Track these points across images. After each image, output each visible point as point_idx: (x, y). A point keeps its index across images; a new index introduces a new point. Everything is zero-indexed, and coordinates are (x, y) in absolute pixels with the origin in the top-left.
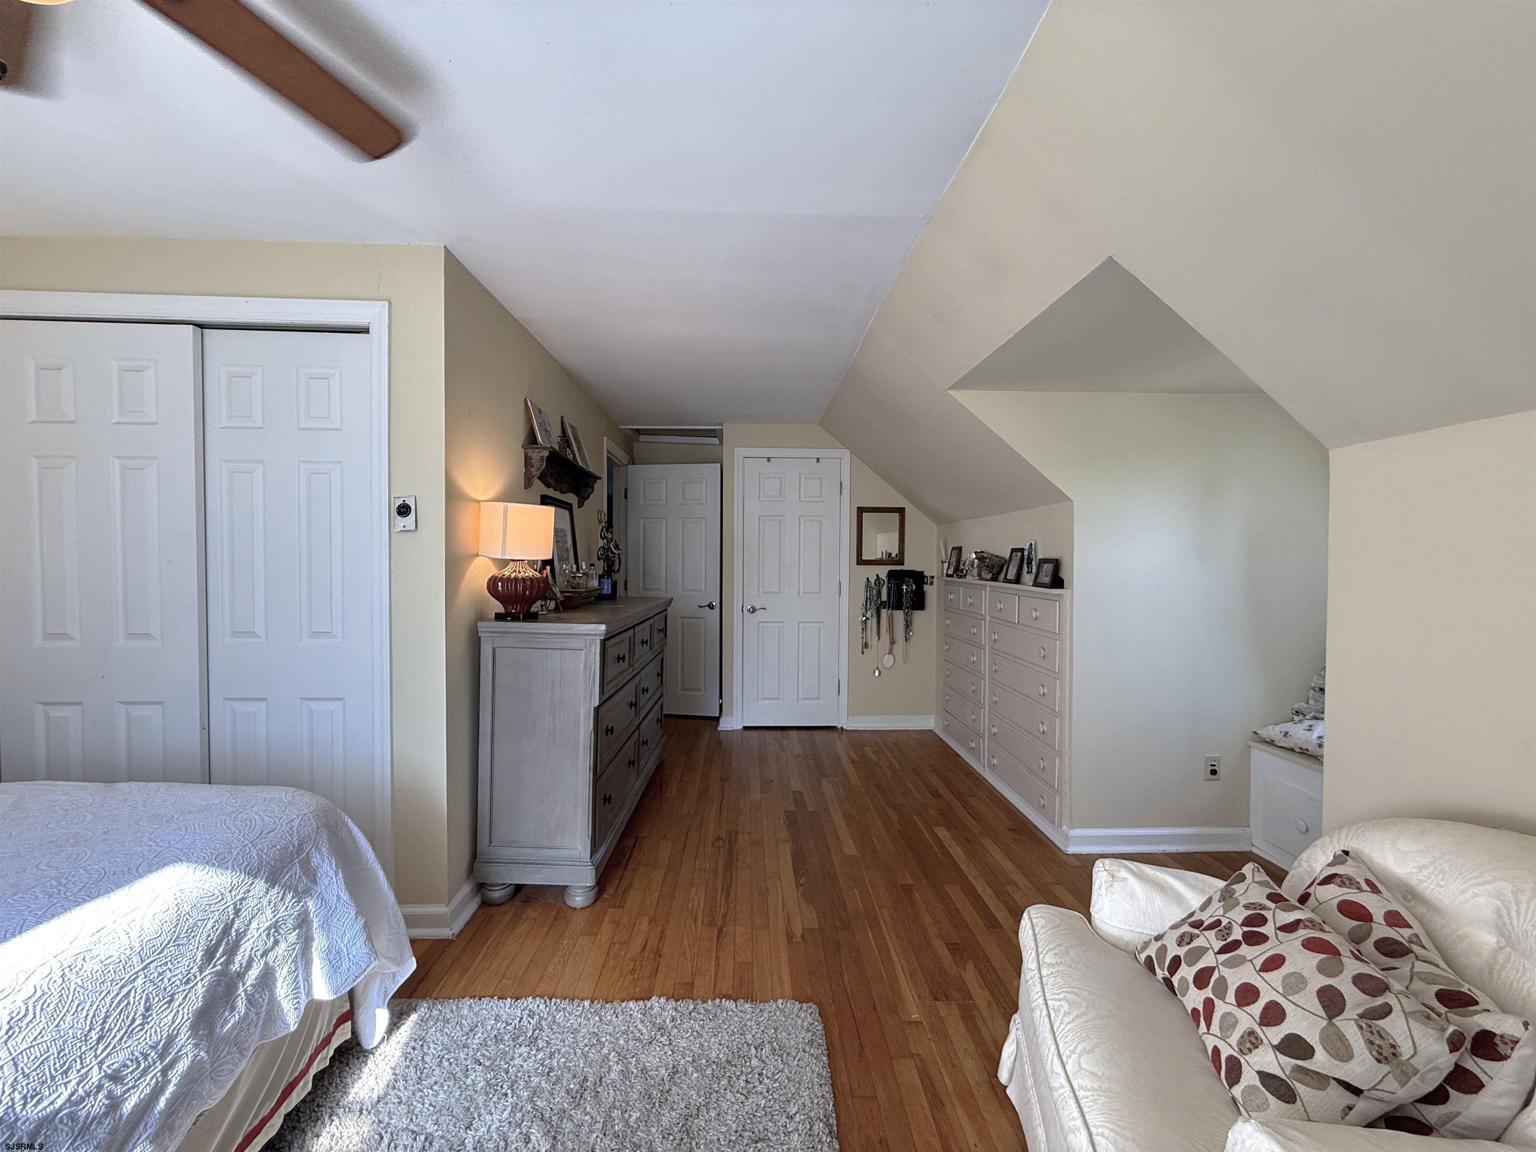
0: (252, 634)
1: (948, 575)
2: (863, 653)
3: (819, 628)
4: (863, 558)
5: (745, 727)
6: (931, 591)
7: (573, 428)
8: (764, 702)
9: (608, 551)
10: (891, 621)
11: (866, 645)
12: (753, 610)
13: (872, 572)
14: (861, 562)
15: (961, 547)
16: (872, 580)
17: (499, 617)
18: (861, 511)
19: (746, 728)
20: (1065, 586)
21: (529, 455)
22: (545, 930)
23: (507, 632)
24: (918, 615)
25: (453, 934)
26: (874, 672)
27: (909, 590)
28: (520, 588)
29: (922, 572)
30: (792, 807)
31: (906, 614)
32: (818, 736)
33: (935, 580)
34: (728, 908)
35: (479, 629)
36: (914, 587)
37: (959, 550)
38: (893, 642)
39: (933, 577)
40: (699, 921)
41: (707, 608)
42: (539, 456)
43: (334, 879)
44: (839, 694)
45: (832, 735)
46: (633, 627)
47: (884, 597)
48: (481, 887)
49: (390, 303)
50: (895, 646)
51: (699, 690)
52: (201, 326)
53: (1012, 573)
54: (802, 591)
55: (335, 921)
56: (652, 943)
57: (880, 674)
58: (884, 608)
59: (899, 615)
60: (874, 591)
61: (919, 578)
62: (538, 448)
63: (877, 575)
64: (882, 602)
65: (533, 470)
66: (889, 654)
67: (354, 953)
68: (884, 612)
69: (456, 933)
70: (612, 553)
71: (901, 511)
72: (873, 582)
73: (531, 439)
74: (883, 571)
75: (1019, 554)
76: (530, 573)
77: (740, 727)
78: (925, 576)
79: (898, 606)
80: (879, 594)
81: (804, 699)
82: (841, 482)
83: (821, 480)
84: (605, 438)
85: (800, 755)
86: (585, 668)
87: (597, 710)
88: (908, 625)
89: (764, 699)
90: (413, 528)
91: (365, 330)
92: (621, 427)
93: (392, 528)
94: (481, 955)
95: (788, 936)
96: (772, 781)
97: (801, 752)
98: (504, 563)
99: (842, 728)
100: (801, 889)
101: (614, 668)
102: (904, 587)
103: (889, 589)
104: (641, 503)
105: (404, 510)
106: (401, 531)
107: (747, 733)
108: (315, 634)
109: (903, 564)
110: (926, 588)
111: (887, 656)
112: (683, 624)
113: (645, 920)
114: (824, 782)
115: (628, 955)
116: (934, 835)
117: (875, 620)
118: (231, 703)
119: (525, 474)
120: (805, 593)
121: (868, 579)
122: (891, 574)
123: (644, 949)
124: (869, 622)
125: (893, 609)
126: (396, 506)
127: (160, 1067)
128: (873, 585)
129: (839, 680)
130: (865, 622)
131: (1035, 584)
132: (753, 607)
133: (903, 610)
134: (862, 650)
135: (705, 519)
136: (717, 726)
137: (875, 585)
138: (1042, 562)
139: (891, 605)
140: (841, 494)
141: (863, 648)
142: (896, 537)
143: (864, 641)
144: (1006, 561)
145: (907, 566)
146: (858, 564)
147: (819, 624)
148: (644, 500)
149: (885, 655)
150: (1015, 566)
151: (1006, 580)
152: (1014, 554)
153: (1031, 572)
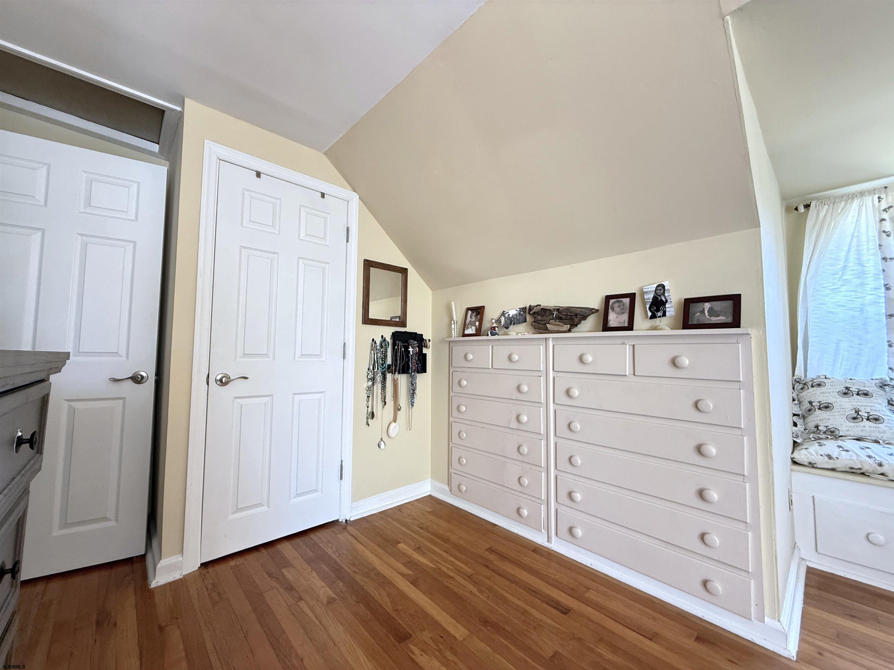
1: (464, 335)
2: (367, 424)
3: (320, 400)
4: (370, 317)
5: (203, 564)
6: (429, 355)
8: (238, 514)
10: (396, 385)
11: (373, 415)
12: (224, 382)
13: (378, 333)
14: (367, 320)
15: (483, 307)
16: (378, 341)
18: (368, 265)
19: (205, 565)
24: (421, 378)
26: (379, 445)
27: (414, 352)
29: (422, 335)
31: (411, 378)
33: (431, 343)
36: (418, 349)
37: (479, 311)
38: (397, 409)
39: (429, 340)
41: (130, 382)
44: (341, 478)
47: (389, 361)
50: (399, 412)
53: (617, 320)
54: (298, 354)
57: (384, 445)
58: (389, 373)
59: (403, 379)
60: (380, 354)
61: (420, 341)
63: (382, 337)
64: (389, 366)
66: (394, 422)
68: (389, 376)
71: (404, 271)
72: (378, 343)
74: (388, 332)
75: (627, 301)
77: (197, 568)
78: (424, 339)
79: (405, 370)
80: (384, 356)
81: (298, 496)
82: (348, 228)
83: (325, 218)
88: (412, 390)
99: (346, 520)
102: (411, 349)
103: (395, 352)
109: (405, 326)
110: (425, 351)
111: (393, 424)
112: (72, 412)
117: (380, 386)
120: (302, 355)
121: (373, 340)
122: (395, 335)
124: (375, 387)
125: (399, 373)
128: (379, 347)
129: (342, 461)
130: (370, 389)
131: (686, 325)
132: (227, 376)
133: (409, 373)
134: (367, 422)
135: (135, 243)
136: (145, 577)
137: (381, 346)
138: (688, 303)
139: (398, 369)
140: (347, 242)
141: (367, 418)
142: (399, 299)
143: (370, 410)
144: (592, 311)
145: (410, 328)
146: (364, 322)
147: (321, 395)
149: (390, 423)
150: (623, 313)
151: (606, 328)
152: (612, 301)
153: (664, 315)
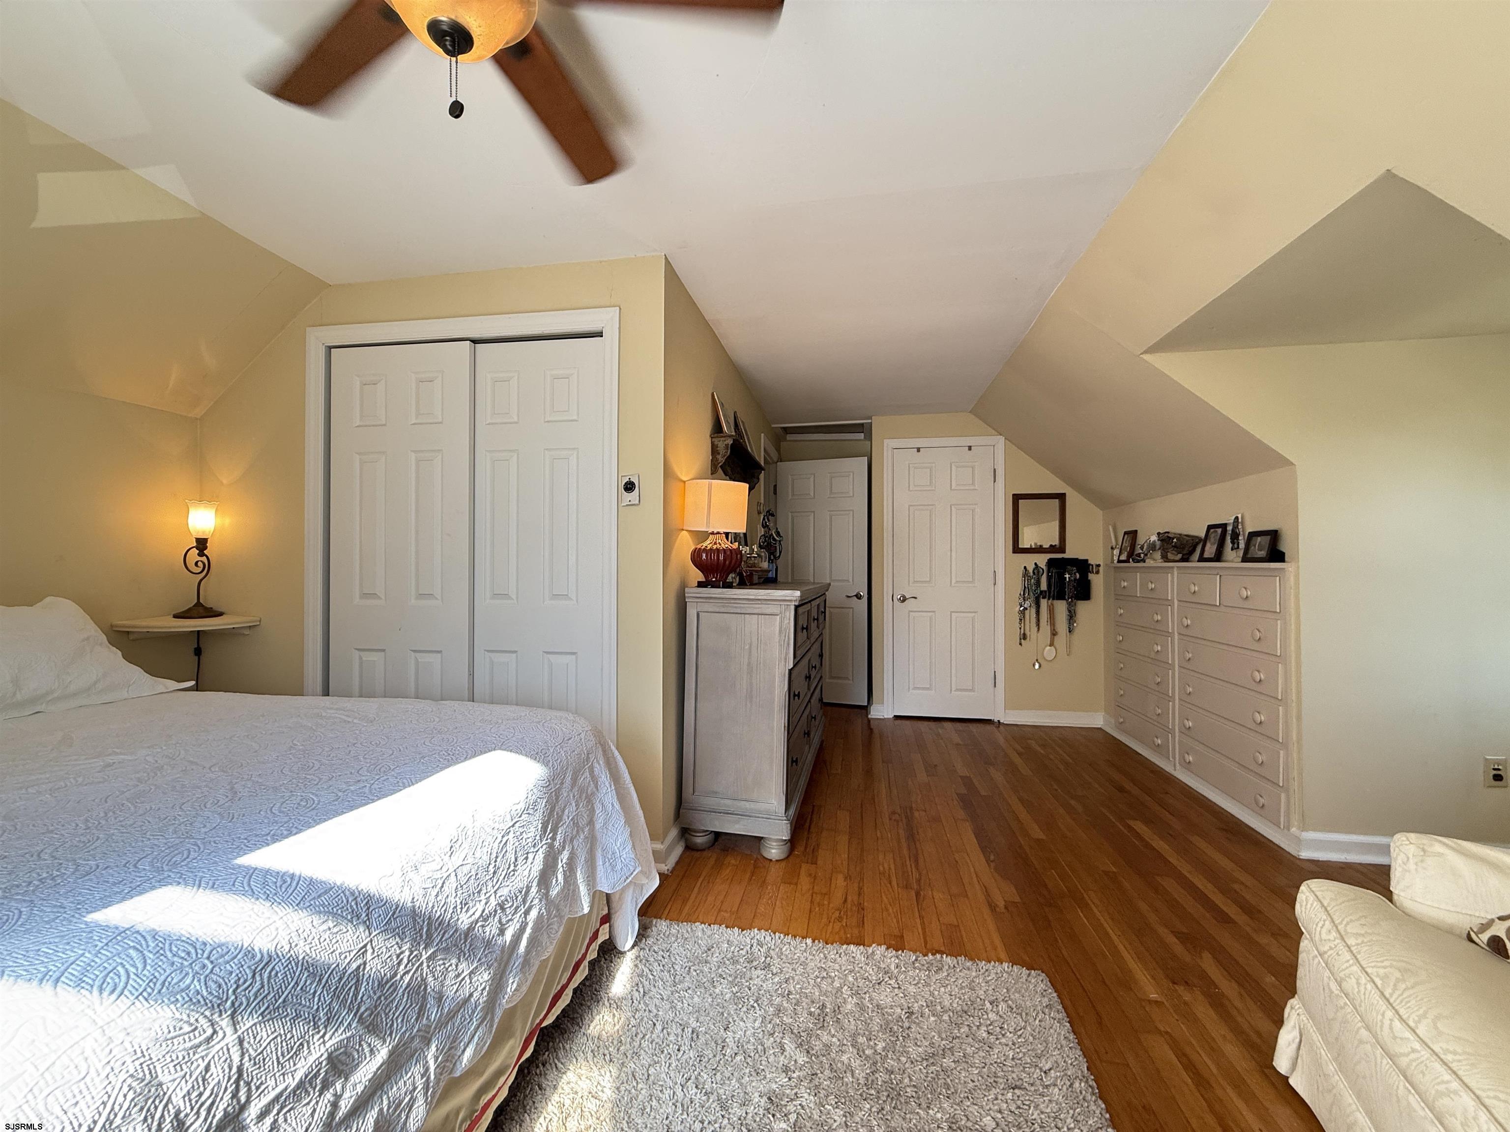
0: (506, 596)
1: (1119, 561)
2: (1020, 644)
3: (973, 619)
4: (1020, 546)
5: (895, 716)
6: (1097, 582)
7: (742, 422)
8: (915, 691)
9: (769, 538)
10: (1051, 611)
11: (1024, 637)
12: (904, 599)
13: (1030, 561)
14: (1017, 549)
15: (1136, 531)
16: (1031, 569)
17: (700, 585)
18: (1017, 498)
19: (897, 717)
20: (1286, 559)
21: (716, 443)
22: (748, 875)
23: (711, 598)
24: (1082, 607)
25: (668, 870)
26: (1034, 665)
27: (1072, 578)
28: (721, 558)
29: (1087, 560)
30: (963, 791)
31: (1069, 604)
32: (973, 727)
33: (1101, 569)
34: (920, 874)
35: (686, 595)
36: (1078, 576)
37: (1133, 535)
38: (1054, 633)
39: (1099, 566)
40: (894, 883)
41: (855, 598)
42: (724, 444)
43: (609, 789)
44: (995, 686)
45: (989, 727)
46: (810, 602)
47: (1044, 586)
48: (685, 832)
49: (620, 309)
50: (1055, 637)
51: (847, 678)
52: (475, 341)
53: (1210, 550)
54: (954, 581)
55: (611, 825)
56: (852, 898)
57: (1040, 666)
58: (1044, 598)
59: (1061, 607)
60: (1032, 581)
61: (1083, 566)
62: (722, 437)
63: (1036, 564)
64: (1041, 592)
65: (719, 457)
66: (1050, 646)
67: (624, 856)
68: (1044, 603)
69: (670, 869)
70: (774, 540)
71: (1061, 497)
72: (1031, 571)
73: (717, 428)
74: (1042, 560)
75: (1219, 531)
76: (725, 544)
77: (891, 716)
78: (1090, 565)
79: (1060, 596)
80: (1038, 583)
81: (957, 690)
82: (995, 470)
83: (973, 468)
84: (762, 435)
85: (960, 745)
86: (780, 631)
87: (790, 671)
88: (1072, 616)
89: (915, 688)
90: (637, 502)
91: (600, 334)
92: (773, 426)
93: (620, 503)
94: (696, 890)
95: (990, 906)
96: (936, 766)
97: (961, 742)
98: (705, 535)
99: (1000, 722)
100: (992, 865)
101: (803, 635)
102: (1067, 576)
103: (1049, 578)
104: (790, 497)
105: (629, 487)
106: (627, 505)
107: (899, 722)
108: (555, 597)
109: (1064, 552)
110: (1091, 576)
111: (1048, 648)
112: (831, 613)
113: (841, 877)
114: (992, 770)
115: (831, 905)
116: (1130, 828)
117: (1033, 611)
118: (490, 654)
119: (712, 460)
120: (957, 582)
121: (1025, 567)
122: (1051, 563)
123: (846, 901)
124: (1027, 612)
125: (1053, 599)
126: (623, 483)
127: (523, 910)
128: (1032, 574)
129: (995, 672)
130: (1023, 613)
131: (1245, 559)
132: (904, 596)
133: (1065, 599)
134: (1020, 641)
135: (853, 511)
136: (867, 714)
137: (1034, 573)
138: (1253, 535)
139: (1052, 595)
140: (994, 482)
141: (1020, 639)
142: (1056, 524)
143: (1022, 632)
144: (1200, 539)
145: (1069, 554)
146: (1014, 552)
147: (974, 614)
148: (793, 495)
149: (1046, 646)
150: (1215, 544)
151: (1202, 559)
152: (1212, 530)
153: (1238, 547)
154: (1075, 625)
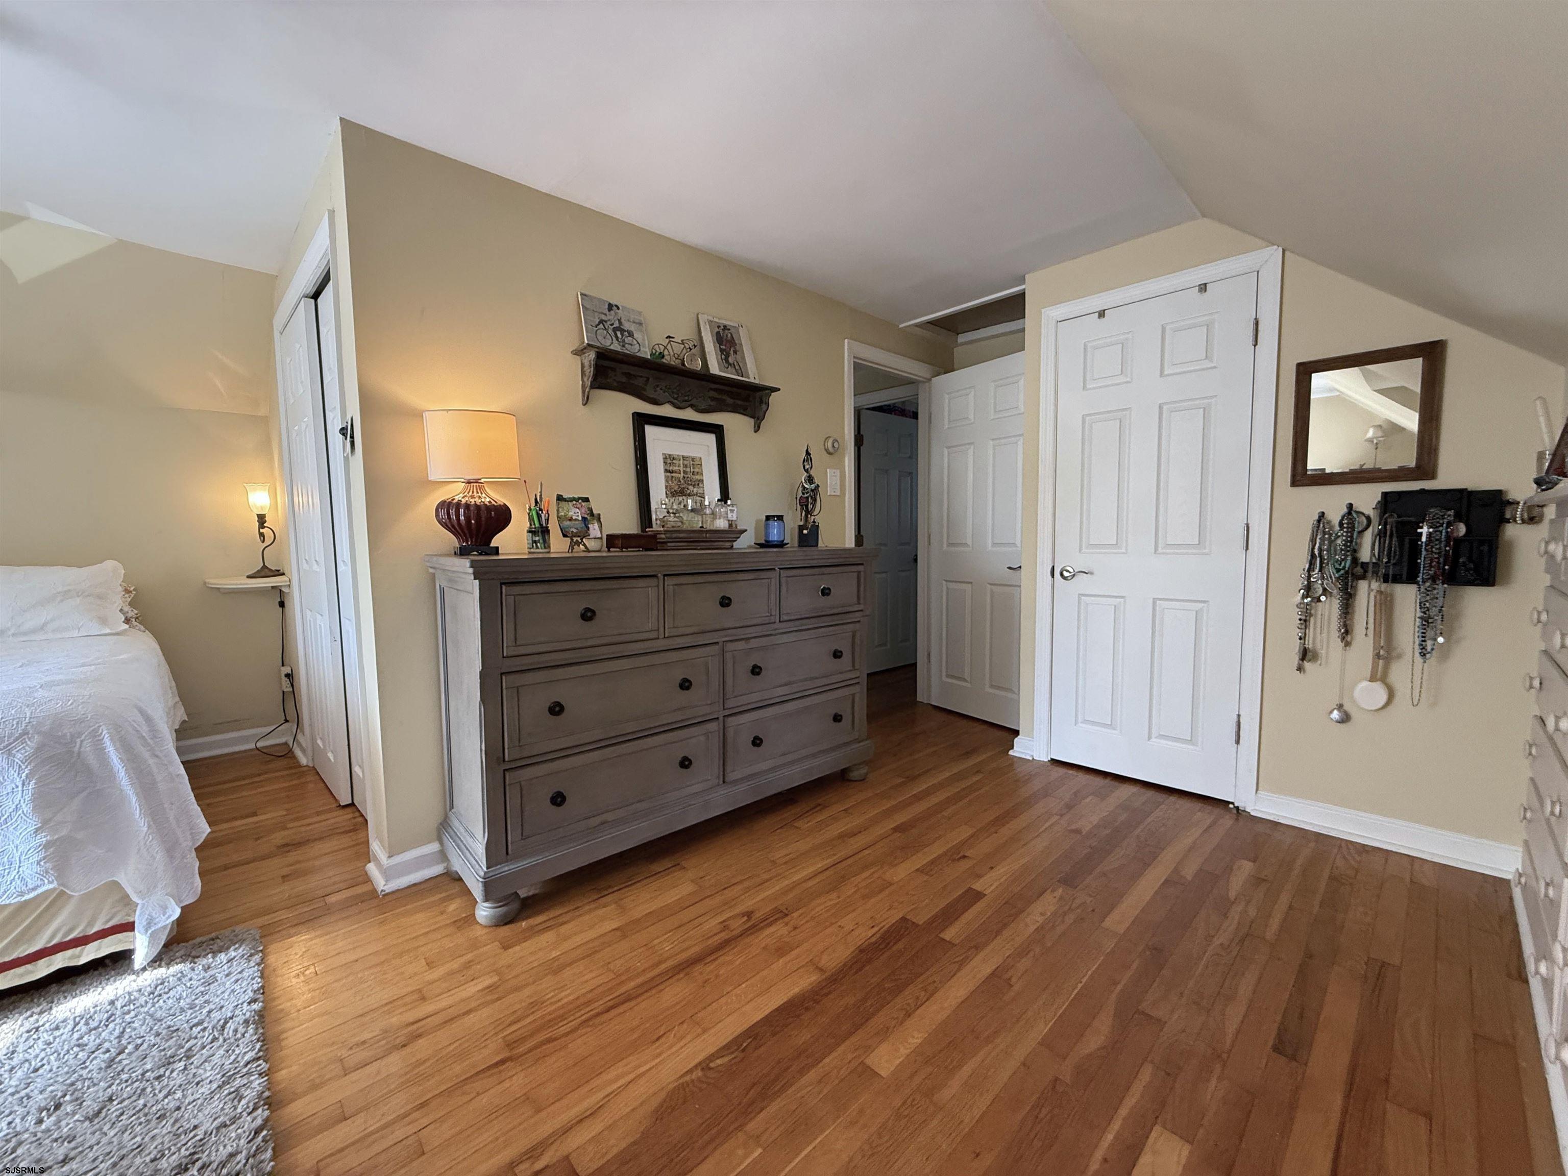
2: (1300, 669)
3: (1199, 613)
4: (1310, 471)
5: (1052, 759)
6: (1530, 540)
8: (1084, 725)
10: (1382, 607)
12: (1070, 575)
13: (1334, 501)
14: (1301, 477)
16: (1335, 516)
18: (1308, 368)
19: (1054, 762)
21: (583, 363)
25: (382, 891)
26: (1331, 712)
27: (1447, 537)
29: (1499, 492)
31: (1429, 594)
33: (1543, 513)
35: (426, 563)
36: (1462, 529)
38: (1385, 655)
39: (1534, 505)
42: (589, 361)
43: (20, 788)
44: (1238, 742)
47: (1366, 554)
49: (330, 211)
54: (1161, 544)
57: (1345, 718)
58: (1363, 577)
59: (1408, 596)
60: (1338, 540)
61: (1484, 508)
63: (1350, 506)
64: (1361, 566)
65: (587, 380)
66: (1372, 679)
68: (1363, 587)
71: (1433, 351)
72: (1336, 521)
74: (1367, 497)
77: (1046, 759)
78: (1509, 503)
79: (1403, 574)
80: (1352, 549)
81: (1161, 736)
82: (1256, 320)
83: (1209, 324)
87: (487, 676)
88: (1433, 620)
89: (1085, 721)
90: (350, 451)
92: (901, 326)
97: (1090, 827)
101: (564, 626)
102: (1425, 530)
103: (1381, 535)
104: (946, 426)
105: (344, 433)
107: (1062, 771)
109: (1431, 477)
110: (1512, 531)
111: (1365, 684)
113: (487, 982)
115: (396, 1018)
117: (1336, 603)
119: (583, 386)
120: (1169, 545)
121: (1321, 514)
122: (1388, 502)
124: (1319, 606)
125: (1389, 582)
128: (1337, 528)
129: (1239, 716)
130: (1310, 607)
132: (1069, 570)
133: (1417, 583)
134: (1300, 663)
136: (1011, 745)
137: (1342, 525)
139: (1383, 571)
141: (1301, 659)
143: (1306, 645)
145: (1443, 480)
146: (1295, 483)
147: (1201, 605)
148: (950, 421)
149: (1360, 681)
154: (1441, 640)
